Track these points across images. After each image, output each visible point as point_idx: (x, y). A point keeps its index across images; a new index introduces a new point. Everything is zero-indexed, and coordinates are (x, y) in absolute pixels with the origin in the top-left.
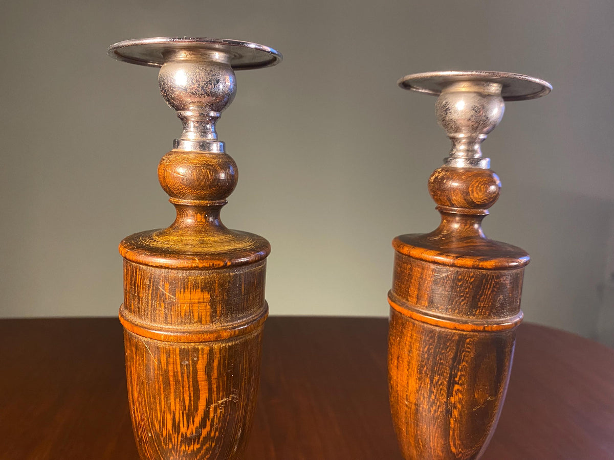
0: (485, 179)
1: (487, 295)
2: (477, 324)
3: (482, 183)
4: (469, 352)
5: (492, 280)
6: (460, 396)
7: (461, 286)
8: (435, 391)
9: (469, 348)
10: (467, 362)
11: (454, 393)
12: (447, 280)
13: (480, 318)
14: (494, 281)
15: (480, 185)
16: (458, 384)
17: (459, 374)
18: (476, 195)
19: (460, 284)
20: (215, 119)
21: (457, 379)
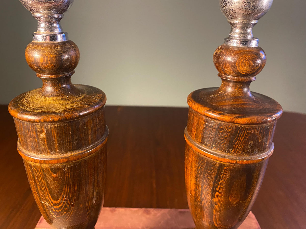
0: (249, 56)
1: (240, 141)
2: (232, 159)
3: (247, 60)
4: (226, 175)
5: (245, 131)
6: (219, 198)
7: (222, 133)
8: (204, 193)
9: (226, 172)
10: (224, 180)
11: (216, 196)
12: (213, 129)
13: (234, 155)
14: (247, 131)
15: (245, 61)
16: (218, 192)
17: (219, 186)
18: (241, 68)
19: (221, 132)
20: (59, 20)
21: (217, 189)
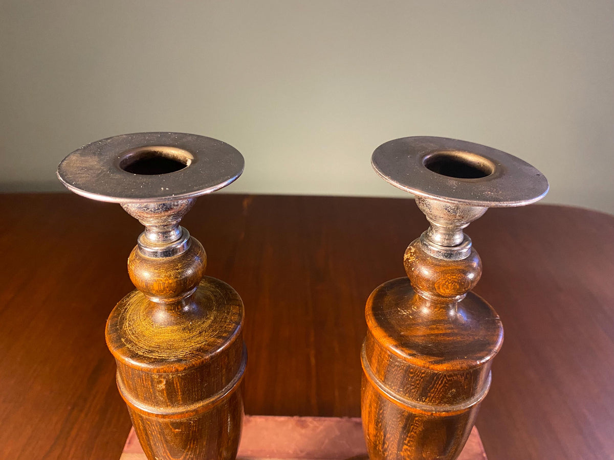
0: (454, 277)
1: (437, 389)
2: (425, 410)
3: (450, 282)
4: (417, 427)
5: (444, 378)
6: (408, 453)
7: (412, 378)
8: (387, 443)
9: (417, 424)
10: (415, 433)
11: (403, 450)
12: (400, 369)
13: (429, 405)
14: (446, 378)
15: (447, 283)
16: (407, 445)
17: (408, 439)
18: (442, 291)
19: (411, 375)
21: (406, 442)
